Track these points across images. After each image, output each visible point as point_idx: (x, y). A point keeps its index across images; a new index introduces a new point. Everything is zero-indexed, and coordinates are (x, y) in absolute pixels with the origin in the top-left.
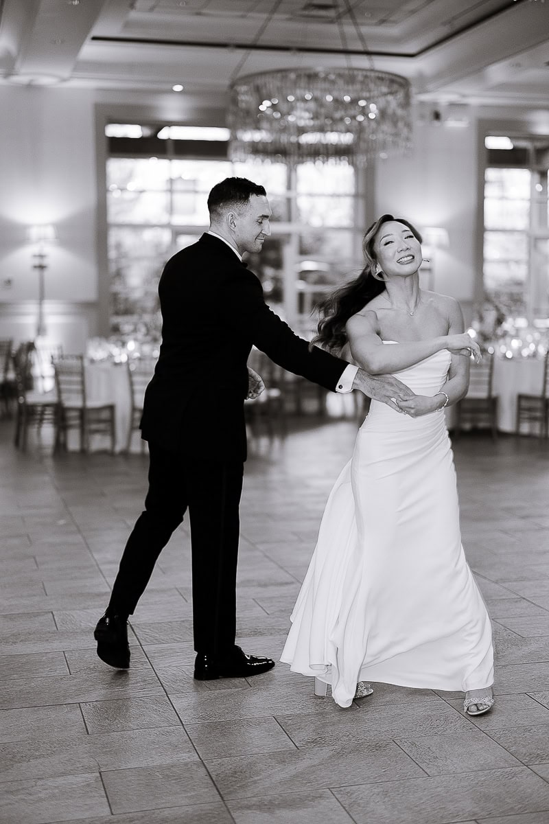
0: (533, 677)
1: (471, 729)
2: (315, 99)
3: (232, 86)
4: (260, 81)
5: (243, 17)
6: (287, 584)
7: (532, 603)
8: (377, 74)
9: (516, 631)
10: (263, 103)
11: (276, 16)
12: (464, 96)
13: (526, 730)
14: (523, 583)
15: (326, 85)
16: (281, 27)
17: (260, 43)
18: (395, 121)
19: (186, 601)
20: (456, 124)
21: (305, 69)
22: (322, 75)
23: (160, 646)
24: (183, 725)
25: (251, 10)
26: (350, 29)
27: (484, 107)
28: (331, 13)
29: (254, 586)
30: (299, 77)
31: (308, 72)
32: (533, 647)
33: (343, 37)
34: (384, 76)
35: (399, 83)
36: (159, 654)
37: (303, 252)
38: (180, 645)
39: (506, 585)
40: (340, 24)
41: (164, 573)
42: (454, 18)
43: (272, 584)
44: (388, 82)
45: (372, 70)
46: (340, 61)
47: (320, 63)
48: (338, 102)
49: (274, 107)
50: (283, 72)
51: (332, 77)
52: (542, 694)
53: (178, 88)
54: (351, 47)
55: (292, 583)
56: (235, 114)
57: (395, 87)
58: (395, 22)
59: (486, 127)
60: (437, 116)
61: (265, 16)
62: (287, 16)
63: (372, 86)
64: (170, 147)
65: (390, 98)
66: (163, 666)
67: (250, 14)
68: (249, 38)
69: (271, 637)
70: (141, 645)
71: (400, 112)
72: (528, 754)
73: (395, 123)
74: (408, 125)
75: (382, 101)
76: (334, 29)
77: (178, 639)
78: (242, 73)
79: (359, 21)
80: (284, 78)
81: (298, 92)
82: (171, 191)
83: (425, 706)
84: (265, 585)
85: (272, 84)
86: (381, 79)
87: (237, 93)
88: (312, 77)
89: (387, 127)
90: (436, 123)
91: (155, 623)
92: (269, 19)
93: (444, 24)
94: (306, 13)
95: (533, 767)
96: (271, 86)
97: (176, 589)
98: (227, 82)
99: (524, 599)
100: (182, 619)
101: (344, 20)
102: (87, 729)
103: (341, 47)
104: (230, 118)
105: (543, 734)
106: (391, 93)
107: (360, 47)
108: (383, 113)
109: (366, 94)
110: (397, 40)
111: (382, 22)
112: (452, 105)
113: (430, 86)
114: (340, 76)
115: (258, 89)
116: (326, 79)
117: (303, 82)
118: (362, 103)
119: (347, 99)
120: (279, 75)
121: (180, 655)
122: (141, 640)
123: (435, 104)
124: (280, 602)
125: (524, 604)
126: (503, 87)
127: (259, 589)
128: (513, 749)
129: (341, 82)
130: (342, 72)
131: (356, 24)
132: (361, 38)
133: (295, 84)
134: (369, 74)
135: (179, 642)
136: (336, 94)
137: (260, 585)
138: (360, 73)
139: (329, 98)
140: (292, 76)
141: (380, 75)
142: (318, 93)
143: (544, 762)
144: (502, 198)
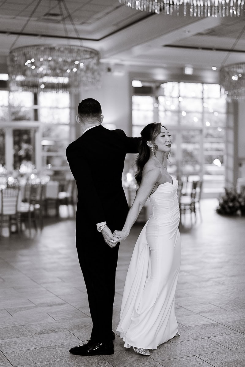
0: (197, 347)
2: (54, 60)
3: (11, 52)
4: (26, 50)
5: (14, 18)
6: (62, 304)
7: (186, 309)
8: (84, 49)
9: (183, 324)
10: (27, 61)
11: (32, 19)
12: (122, 60)
14: (179, 299)
15: (59, 54)
16: (34, 24)
17: (24, 32)
18: (93, 72)
19: (12, 316)
20: (118, 74)
21: (48, 45)
22: (57, 48)
23: (4, 340)
25: (18, 15)
26: (69, 27)
27: (132, 66)
28: (59, 18)
29: (45, 306)
30: (45, 49)
31: (50, 47)
32: (193, 331)
33: (66, 30)
34: (87, 49)
35: (95, 53)
36: (4, 345)
37: (44, 136)
38: (14, 339)
40: (64, 24)
42: (119, 23)
43: (54, 305)
44: (89, 53)
45: (81, 46)
46: (65, 42)
47: (55, 43)
48: (65, 62)
49: (32, 63)
50: (37, 46)
51: (62, 49)
52: (203, 355)
54: (70, 35)
55: (64, 304)
56: (13, 67)
57: (93, 55)
58: (90, 24)
59: (133, 76)
60: (109, 70)
61: (27, 18)
62: (36, 19)
63: (82, 54)
65: (90, 60)
66: (8, 351)
67: (18, 17)
68: (19, 30)
69: (60, 333)
71: (95, 67)
73: (93, 73)
74: (99, 74)
75: (87, 62)
76: (61, 26)
78: (15, 46)
79: (75, 22)
80: (38, 49)
81: (45, 57)
83: (148, 365)
84: (51, 306)
85: (32, 52)
86: (86, 51)
87: (14, 56)
88: (52, 49)
89: (89, 74)
90: (109, 74)
92: (29, 20)
93: (114, 25)
94: (46, 17)
96: (31, 53)
97: (5, 309)
98: (7, 51)
99: (182, 307)
100: (12, 326)
101: (66, 22)
103: (64, 35)
104: (10, 69)
106: (91, 58)
107: (76, 36)
108: (87, 68)
109: (79, 58)
110: (90, 32)
111: (83, 23)
112: (117, 65)
113: (106, 55)
114: (66, 49)
115: (25, 55)
116: (59, 50)
117: (48, 52)
118: (77, 63)
119: (69, 60)
120: (35, 47)
121: (16, 345)
123: (108, 64)
124: (61, 314)
125: (183, 310)
126: (140, 57)
127: (48, 308)
129: (67, 52)
130: (67, 47)
131: (73, 24)
132: (76, 31)
133: (44, 52)
134: (80, 48)
135: (13, 338)
136: (64, 58)
137: (48, 306)
138: (76, 48)
139: (60, 60)
140: (42, 48)
141: (86, 49)
142: (55, 58)
144: (139, 110)
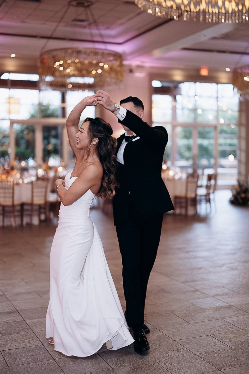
0: (211, 327)
1: (190, 354)
2: (80, 62)
3: (41, 55)
4: (55, 53)
5: (44, 24)
7: (202, 292)
8: (108, 52)
9: (198, 306)
10: (56, 63)
11: (61, 24)
12: (143, 62)
13: (215, 353)
14: (195, 282)
15: (85, 56)
16: (63, 29)
17: (53, 36)
18: (116, 72)
19: (41, 298)
20: (139, 75)
21: (75, 48)
22: (83, 51)
23: (34, 320)
24: (54, 359)
25: (48, 21)
26: (95, 31)
27: (152, 67)
28: (85, 23)
30: (73, 52)
31: (77, 50)
32: (208, 313)
33: (92, 35)
34: (111, 52)
35: (119, 57)
36: (34, 325)
39: (188, 284)
40: (90, 29)
41: (27, 284)
42: (141, 28)
44: (113, 56)
45: (106, 50)
46: (90, 45)
47: (82, 46)
49: (61, 65)
50: (65, 50)
51: (88, 52)
52: (217, 335)
53: (13, 56)
54: (95, 39)
56: (43, 68)
57: (116, 58)
58: (113, 28)
59: (153, 76)
60: (131, 71)
61: (56, 24)
62: (64, 24)
63: (106, 57)
64: (9, 83)
65: (114, 62)
66: (38, 330)
67: (47, 23)
68: (49, 34)
70: (24, 320)
71: (119, 69)
72: (219, 365)
73: (116, 74)
74: (122, 75)
75: (111, 63)
76: (87, 31)
77: (42, 317)
78: (46, 49)
80: (66, 52)
81: (73, 59)
82: (9, 103)
83: (167, 344)
85: (61, 54)
86: (110, 54)
87: (44, 59)
88: (79, 52)
89: (113, 75)
90: (131, 75)
91: (29, 309)
92: (57, 26)
93: (136, 30)
94: (73, 23)
95: (223, 371)
97: (35, 292)
98: (38, 54)
99: (198, 290)
102: (7, 364)
103: (90, 39)
104: (40, 70)
105: (223, 354)
106: (114, 60)
107: (100, 40)
108: (112, 69)
109: (103, 60)
110: (114, 37)
111: (107, 28)
112: (138, 66)
114: (91, 52)
115: (54, 57)
116: (85, 53)
117: (75, 55)
118: (101, 64)
119: (94, 62)
120: (64, 51)
122: (24, 318)
123: (130, 66)
125: (199, 293)
126: (160, 59)
128: (212, 363)
129: (92, 54)
130: (92, 50)
131: (98, 29)
132: (101, 36)
133: (71, 54)
134: (104, 51)
136: (90, 60)
139: (86, 62)
140: (70, 51)
142: (82, 60)
143: (228, 368)
144: (158, 108)
